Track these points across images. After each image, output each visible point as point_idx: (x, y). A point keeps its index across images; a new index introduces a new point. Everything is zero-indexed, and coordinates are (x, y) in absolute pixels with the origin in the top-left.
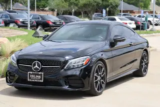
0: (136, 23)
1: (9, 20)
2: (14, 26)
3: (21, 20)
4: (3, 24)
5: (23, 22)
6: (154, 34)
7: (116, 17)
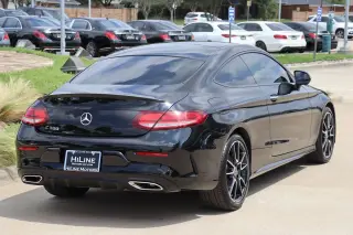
0: (306, 37)
1: (19, 31)
2: (26, 46)
3: (48, 31)
4: (7, 41)
5: (51, 36)
6: (345, 61)
7: (262, 23)
